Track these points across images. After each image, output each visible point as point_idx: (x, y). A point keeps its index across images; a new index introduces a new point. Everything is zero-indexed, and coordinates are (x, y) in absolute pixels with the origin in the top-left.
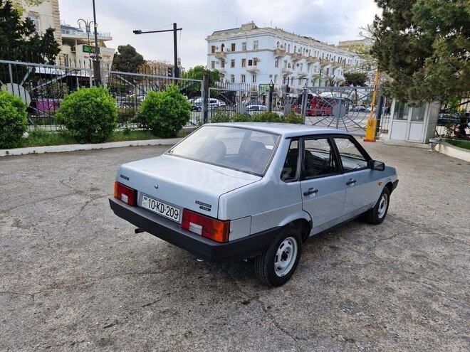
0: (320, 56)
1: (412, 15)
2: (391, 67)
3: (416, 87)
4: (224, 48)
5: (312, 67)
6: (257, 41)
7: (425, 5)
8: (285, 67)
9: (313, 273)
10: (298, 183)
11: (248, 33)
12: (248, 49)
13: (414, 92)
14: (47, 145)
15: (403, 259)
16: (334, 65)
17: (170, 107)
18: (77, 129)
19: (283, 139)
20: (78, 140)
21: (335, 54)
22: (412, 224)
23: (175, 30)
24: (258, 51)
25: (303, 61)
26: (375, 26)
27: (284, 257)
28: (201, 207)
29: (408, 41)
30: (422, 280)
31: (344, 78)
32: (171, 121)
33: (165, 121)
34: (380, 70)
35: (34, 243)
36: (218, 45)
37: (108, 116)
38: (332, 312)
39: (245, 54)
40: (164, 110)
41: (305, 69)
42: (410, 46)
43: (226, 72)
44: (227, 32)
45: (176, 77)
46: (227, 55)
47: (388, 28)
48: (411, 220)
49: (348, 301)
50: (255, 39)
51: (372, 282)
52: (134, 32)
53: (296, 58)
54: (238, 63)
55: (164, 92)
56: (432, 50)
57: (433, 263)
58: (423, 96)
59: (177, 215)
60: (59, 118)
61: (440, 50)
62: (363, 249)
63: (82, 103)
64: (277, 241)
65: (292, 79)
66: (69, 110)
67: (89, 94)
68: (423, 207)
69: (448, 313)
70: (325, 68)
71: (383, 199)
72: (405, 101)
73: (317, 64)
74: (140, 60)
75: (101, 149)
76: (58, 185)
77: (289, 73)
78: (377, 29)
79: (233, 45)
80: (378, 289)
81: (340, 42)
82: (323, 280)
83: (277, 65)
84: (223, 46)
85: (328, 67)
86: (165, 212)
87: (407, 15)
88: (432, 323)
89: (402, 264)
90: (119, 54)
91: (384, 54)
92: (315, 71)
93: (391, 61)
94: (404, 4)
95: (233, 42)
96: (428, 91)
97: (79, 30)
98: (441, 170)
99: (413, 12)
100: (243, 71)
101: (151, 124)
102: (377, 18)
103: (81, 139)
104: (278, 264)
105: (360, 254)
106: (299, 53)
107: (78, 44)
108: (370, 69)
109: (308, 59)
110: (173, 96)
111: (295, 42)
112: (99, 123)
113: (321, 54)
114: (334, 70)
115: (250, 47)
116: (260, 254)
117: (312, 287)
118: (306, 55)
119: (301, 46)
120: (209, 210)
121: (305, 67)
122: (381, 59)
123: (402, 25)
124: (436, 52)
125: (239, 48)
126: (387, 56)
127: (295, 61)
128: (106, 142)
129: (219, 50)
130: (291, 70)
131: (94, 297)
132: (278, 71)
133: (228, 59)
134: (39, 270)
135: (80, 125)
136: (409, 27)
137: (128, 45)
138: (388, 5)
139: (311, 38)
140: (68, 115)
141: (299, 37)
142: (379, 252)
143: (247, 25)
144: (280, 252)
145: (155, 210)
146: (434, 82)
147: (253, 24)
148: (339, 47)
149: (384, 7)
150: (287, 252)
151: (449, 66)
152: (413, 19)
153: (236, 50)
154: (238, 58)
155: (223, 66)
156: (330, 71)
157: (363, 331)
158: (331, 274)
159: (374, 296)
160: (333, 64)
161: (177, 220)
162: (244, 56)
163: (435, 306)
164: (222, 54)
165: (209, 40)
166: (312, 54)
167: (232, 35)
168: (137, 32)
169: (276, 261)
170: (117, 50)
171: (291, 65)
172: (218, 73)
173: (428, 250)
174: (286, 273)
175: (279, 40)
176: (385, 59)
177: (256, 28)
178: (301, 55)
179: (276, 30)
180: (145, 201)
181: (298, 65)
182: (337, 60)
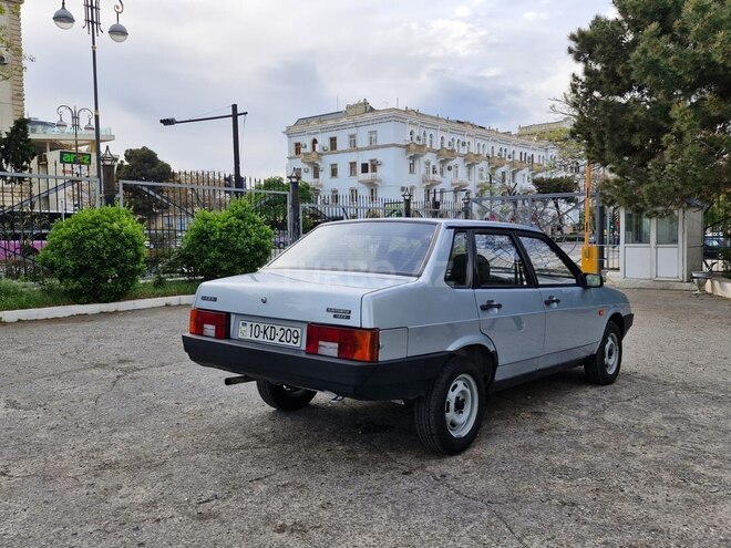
0: (488, 151)
1: (632, 69)
2: (608, 155)
3: (655, 184)
4: (317, 146)
5: (476, 170)
6: (375, 132)
7: (650, 54)
8: (428, 172)
9: (508, 439)
10: (470, 290)
11: (358, 118)
12: (359, 145)
13: (652, 192)
14: (23, 307)
15: (650, 422)
16: (514, 166)
17: (237, 236)
18: (76, 278)
19: (443, 227)
20: (75, 297)
21: (513, 148)
22: (665, 383)
23: (235, 115)
24: (377, 147)
25: (458, 161)
26: (574, 91)
27: (460, 406)
28: (335, 316)
29: (630, 111)
30: (680, 443)
31: (533, 188)
32: (238, 259)
33: (227, 259)
34: (591, 161)
35: (51, 424)
36: (307, 141)
37: (131, 253)
38: (540, 479)
39: (354, 153)
40: (226, 242)
41: (462, 175)
42: (635, 117)
43: (321, 186)
44: (321, 118)
45: (237, 187)
46: (323, 157)
47: (596, 94)
48: (662, 379)
49: (564, 468)
50: (371, 128)
51: (601, 447)
52: (161, 121)
53: (445, 157)
54: (343, 170)
55: (223, 211)
56: (671, 121)
57: (697, 425)
58: (668, 199)
59: (297, 338)
60: (46, 259)
61: (683, 120)
62: (584, 413)
63: (86, 232)
64: (445, 377)
65: (442, 192)
66: (65, 245)
67: (98, 218)
68: (684, 363)
69: (719, 474)
70: (499, 172)
71: (610, 341)
72: (640, 211)
73: (484, 164)
74: (165, 173)
75: (116, 312)
76: (59, 358)
77: (434, 183)
78: (578, 96)
79: (333, 140)
80: (610, 455)
81: (520, 128)
82: (524, 447)
83: (412, 171)
84: (315, 141)
85: (503, 169)
86: (277, 338)
87: (623, 70)
88: (693, 485)
89: (647, 428)
90: (126, 163)
91: (594, 135)
92: (482, 178)
93: (606, 146)
94: (616, 54)
95: (333, 134)
96: (676, 190)
97: (61, 125)
98: (716, 317)
99: (632, 66)
100: (354, 182)
101: (202, 266)
102: (575, 78)
103: (81, 295)
104: (451, 415)
105: (580, 419)
106: (450, 148)
107: (51, 150)
108: (577, 170)
109: (466, 157)
110: (242, 218)
111: (441, 130)
112: (114, 265)
113: (489, 148)
114: (514, 173)
115: (362, 142)
116: (424, 394)
117: (507, 455)
118: (463, 151)
119: (453, 136)
120: (348, 317)
121: (462, 171)
122: (590, 144)
123: (619, 87)
124: (677, 123)
125: (342, 144)
126: (600, 138)
127: (443, 163)
128: (125, 300)
129: (309, 149)
130: (437, 177)
131: (170, 475)
132: (414, 180)
133: (326, 163)
134: (73, 452)
135: (81, 271)
136: (630, 90)
137: (144, 148)
138: (592, 58)
139: (468, 123)
140: (62, 254)
141: (447, 121)
142: (610, 417)
143: (356, 106)
144: (452, 396)
145: (260, 339)
146: (683, 173)
147: (366, 103)
148: (519, 136)
149: (585, 61)
150: (463, 400)
151: (702, 146)
152: (633, 76)
153: (339, 148)
154: (343, 162)
155: (316, 175)
156: (508, 176)
157: (589, 495)
158: (536, 441)
159: (604, 461)
160: (512, 164)
161: (298, 345)
162: (353, 157)
163: (699, 469)
164: (314, 155)
165: (289, 133)
166: (474, 150)
167: (330, 122)
168: (166, 122)
169: (448, 411)
170: (122, 158)
171: (438, 169)
172: (308, 188)
173: (691, 411)
174: (464, 432)
175: (413, 128)
176: (597, 143)
177: (372, 110)
178: (453, 151)
179: (406, 111)
180: (243, 328)
181: (450, 169)
182: (517, 157)
